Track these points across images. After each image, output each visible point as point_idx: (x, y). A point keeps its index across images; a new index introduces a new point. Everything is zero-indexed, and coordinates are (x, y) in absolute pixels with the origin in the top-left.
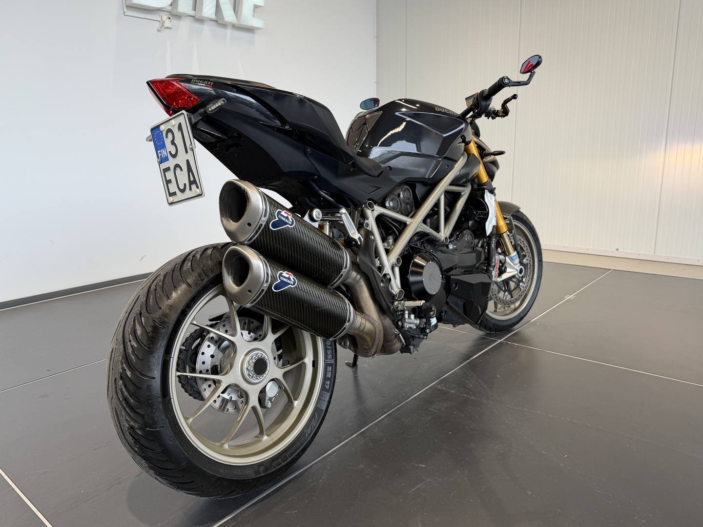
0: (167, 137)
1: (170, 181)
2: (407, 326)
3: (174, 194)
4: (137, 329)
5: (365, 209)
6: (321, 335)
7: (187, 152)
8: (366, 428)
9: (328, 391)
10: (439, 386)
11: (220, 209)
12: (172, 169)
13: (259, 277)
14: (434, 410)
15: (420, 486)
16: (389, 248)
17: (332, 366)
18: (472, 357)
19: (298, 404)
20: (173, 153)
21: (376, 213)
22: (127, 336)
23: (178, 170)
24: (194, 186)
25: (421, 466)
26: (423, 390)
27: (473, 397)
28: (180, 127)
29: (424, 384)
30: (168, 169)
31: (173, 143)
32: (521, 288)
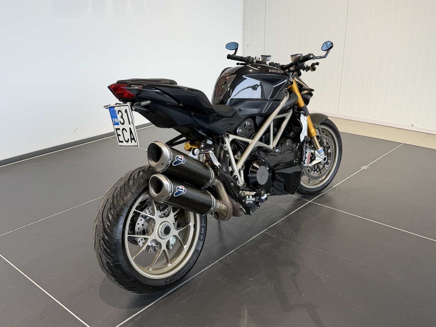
0: (118, 114)
1: (120, 135)
2: (247, 202)
3: (122, 142)
4: (109, 216)
5: (224, 137)
6: (199, 213)
7: (130, 124)
8: (223, 257)
9: (202, 240)
10: (267, 233)
11: (148, 155)
12: (121, 129)
13: (167, 191)
14: (262, 248)
15: (248, 290)
16: (238, 159)
17: (204, 227)
18: (290, 213)
19: (186, 247)
20: (122, 122)
21: (231, 139)
22: (104, 219)
23: (124, 131)
24: (133, 141)
25: (250, 279)
26: (257, 235)
27: (285, 240)
28: (126, 111)
29: (259, 231)
30: (119, 129)
31: (122, 117)
32: (326, 168)
